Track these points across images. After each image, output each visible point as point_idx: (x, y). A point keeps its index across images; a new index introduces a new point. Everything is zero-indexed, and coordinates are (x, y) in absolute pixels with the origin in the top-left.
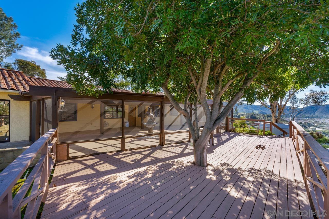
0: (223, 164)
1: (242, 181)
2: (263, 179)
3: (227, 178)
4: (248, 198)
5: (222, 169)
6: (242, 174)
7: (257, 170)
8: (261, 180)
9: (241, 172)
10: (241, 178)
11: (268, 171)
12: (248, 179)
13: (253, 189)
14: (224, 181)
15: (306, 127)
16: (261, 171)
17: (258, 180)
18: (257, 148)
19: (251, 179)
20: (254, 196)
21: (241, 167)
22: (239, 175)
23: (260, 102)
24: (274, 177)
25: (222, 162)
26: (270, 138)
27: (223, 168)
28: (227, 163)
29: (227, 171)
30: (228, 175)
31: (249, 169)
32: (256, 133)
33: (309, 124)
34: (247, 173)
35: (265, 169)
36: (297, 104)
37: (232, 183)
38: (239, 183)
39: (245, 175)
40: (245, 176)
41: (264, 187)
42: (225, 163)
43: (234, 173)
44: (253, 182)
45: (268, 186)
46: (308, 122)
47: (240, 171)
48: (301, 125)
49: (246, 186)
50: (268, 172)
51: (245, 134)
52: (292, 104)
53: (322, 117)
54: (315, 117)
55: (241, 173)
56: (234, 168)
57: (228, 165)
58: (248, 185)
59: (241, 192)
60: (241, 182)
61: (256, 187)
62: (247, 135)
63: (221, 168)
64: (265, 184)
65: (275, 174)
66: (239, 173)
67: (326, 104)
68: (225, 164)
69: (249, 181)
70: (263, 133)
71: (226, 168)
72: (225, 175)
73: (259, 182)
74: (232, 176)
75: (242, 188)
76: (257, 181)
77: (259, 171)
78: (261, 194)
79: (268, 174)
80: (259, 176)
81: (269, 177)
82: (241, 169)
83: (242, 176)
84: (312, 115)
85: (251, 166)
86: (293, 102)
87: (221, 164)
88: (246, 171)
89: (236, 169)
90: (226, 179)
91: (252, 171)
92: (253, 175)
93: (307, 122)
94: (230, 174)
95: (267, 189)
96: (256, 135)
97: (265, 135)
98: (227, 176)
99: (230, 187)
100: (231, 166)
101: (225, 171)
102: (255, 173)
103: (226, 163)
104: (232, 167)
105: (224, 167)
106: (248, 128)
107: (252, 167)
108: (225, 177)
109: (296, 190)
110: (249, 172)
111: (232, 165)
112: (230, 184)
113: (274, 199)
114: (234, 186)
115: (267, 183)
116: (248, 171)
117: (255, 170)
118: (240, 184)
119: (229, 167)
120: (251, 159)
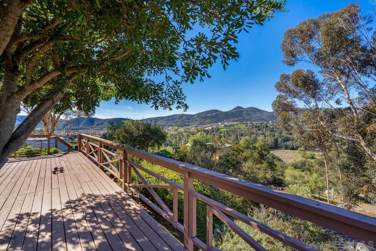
0: (18, 218)
1: (71, 226)
2: (91, 207)
3: (43, 237)
4: (97, 242)
5: (23, 227)
6: (63, 217)
7: (76, 201)
8: (90, 211)
9: (58, 214)
10: (66, 222)
11: (89, 196)
12: (76, 218)
13: (92, 227)
14: (43, 245)
15: (73, 139)
16: (82, 200)
17: (87, 212)
18: (54, 173)
19: (79, 216)
20: (99, 234)
21: (53, 208)
22: (58, 220)
23: (26, 111)
24: (99, 200)
25: (13, 216)
26: (59, 156)
27: (21, 225)
28: (23, 212)
29: (35, 226)
30: (43, 231)
31: (67, 205)
32: (37, 153)
33: (75, 135)
34: (68, 211)
35: (84, 195)
36: (70, 116)
37: (59, 239)
38: (69, 231)
39: (67, 215)
40: (68, 217)
41: (100, 216)
42: (19, 215)
43: (49, 223)
44: (84, 218)
45: (102, 212)
46: (75, 134)
47: (56, 213)
48: (69, 137)
49: (81, 229)
50: (89, 198)
51: (20, 158)
52: (65, 116)
53: (85, 129)
54: (80, 129)
55: (59, 216)
56: (43, 214)
57: (28, 215)
58: (82, 226)
59: (82, 241)
60: (70, 228)
61: (93, 222)
62: (23, 159)
63: (18, 228)
64: (97, 212)
65: (98, 196)
66: (57, 218)
67: (94, 117)
68: (20, 217)
69: (79, 221)
70: (47, 152)
71: (30, 222)
72: (38, 234)
73: (89, 214)
74: (50, 228)
75: (79, 235)
76: (87, 214)
77: (80, 200)
78: (103, 226)
79: (91, 199)
80: (84, 207)
81: (94, 202)
82: (55, 210)
83: (65, 220)
84: (77, 127)
85: (65, 200)
86: (66, 114)
87: (12, 220)
88: (64, 209)
89: (48, 214)
90: (44, 240)
91: (73, 205)
92: (76, 210)
93: (73, 134)
94: (43, 227)
95: (104, 217)
96: (37, 156)
97: (51, 154)
98: (43, 233)
99: (61, 246)
100: (34, 214)
101: (31, 228)
102: (77, 206)
103: (22, 215)
104: (38, 216)
105: (24, 222)
106: (23, 149)
107: (67, 199)
108: (40, 236)
109: (124, 202)
110: (70, 208)
111: (36, 211)
112: (57, 242)
113: (118, 223)
114: (67, 240)
115: (98, 210)
116: (67, 208)
117: (74, 202)
118: (72, 232)
119: (33, 218)
120: (58, 189)
